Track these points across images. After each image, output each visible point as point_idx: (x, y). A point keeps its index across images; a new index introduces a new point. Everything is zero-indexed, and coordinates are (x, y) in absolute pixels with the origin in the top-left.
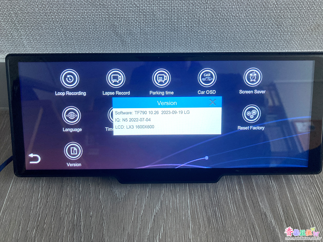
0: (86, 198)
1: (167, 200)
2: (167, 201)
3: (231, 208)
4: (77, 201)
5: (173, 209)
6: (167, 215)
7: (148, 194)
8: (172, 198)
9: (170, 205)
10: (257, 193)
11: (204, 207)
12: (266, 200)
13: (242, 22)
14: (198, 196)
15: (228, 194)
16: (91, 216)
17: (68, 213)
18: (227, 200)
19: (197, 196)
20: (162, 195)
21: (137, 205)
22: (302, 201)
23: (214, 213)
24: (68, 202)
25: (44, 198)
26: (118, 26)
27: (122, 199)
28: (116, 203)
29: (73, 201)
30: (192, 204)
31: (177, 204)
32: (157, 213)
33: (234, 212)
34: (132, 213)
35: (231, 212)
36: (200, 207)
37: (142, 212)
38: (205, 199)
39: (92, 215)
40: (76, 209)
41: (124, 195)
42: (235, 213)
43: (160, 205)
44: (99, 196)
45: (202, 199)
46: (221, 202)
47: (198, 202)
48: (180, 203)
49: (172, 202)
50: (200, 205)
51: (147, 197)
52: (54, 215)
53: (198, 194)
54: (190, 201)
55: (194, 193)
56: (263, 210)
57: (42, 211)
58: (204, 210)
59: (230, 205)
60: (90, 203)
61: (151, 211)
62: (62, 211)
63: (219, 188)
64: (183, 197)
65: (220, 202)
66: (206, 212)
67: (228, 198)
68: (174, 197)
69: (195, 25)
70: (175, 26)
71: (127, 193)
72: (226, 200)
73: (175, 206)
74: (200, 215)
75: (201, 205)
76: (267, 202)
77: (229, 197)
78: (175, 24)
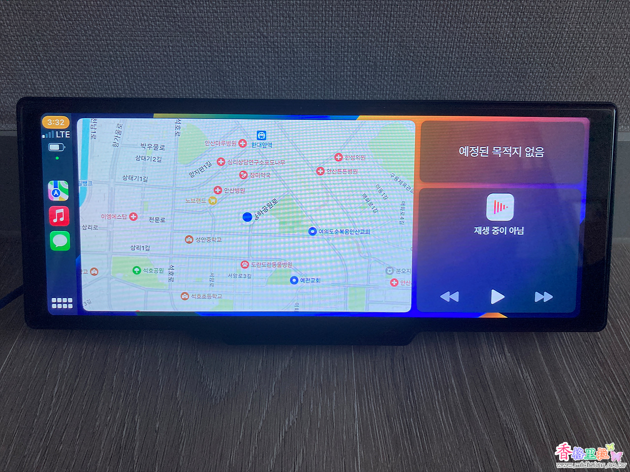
0: (150, 396)
1: (312, 403)
2: (312, 405)
3: (441, 420)
4: (130, 400)
5: (323, 420)
6: (310, 432)
7: (273, 392)
8: (323, 399)
9: (317, 412)
10: (493, 392)
11: (388, 416)
12: (511, 405)
13: (453, 69)
14: (375, 396)
15: (435, 393)
16: (157, 429)
17: (110, 424)
18: (433, 405)
19: (373, 396)
20: (302, 392)
21: (251, 411)
22: (585, 409)
23: (408, 428)
24: (111, 403)
25: (65, 393)
26: (229, 73)
27: (221, 398)
28: (209, 405)
29: (122, 400)
30: (363, 411)
31: (332, 410)
32: (290, 428)
33: (447, 427)
34: (241, 426)
35: (442, 428)
36: (380, 416)
37: (261, 424)
38: (388, 402)
39: (159, 427)
40: (128, 415)
41: (227, 391)
42: (449, 428)
43: (297, 412)
44: (176, 392)
45: (382, 401)
46: (422, 409)
47: (374, 407)
48: (339, 409)
49: (321, 407)
50: (378, 412)
51: (273, 397)
52: (82, 428)
53: (375, 392)
54: (358, 405)
55: (366, 391)
56: (507, 425)
57: (58, 418)
58: (387, 422)
59: (438, 414)
60: (156, 405)
61: (279, 424)
62: (98, 420)
63: (416, 381)
64: (345, 398)
65: (420, 408)
66: (391, 428)
67: (435, 400)
68: (326, 396)
69: (367, 73)
70: (331, 75)
71: (232, 388)
72: (431, 405)
73: (328, 414)
74: (379, 432)
75: (381, 413)
76: (514, 410)
77: (436, 398)
78: (332, 70)
